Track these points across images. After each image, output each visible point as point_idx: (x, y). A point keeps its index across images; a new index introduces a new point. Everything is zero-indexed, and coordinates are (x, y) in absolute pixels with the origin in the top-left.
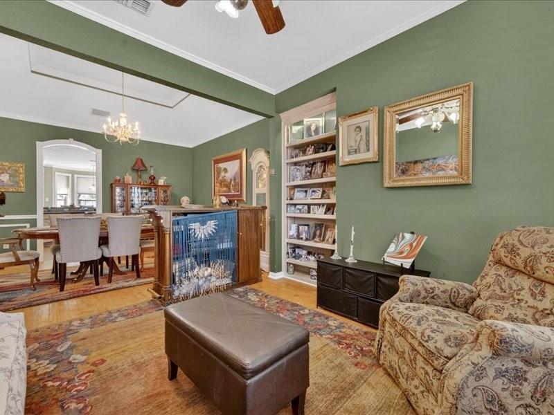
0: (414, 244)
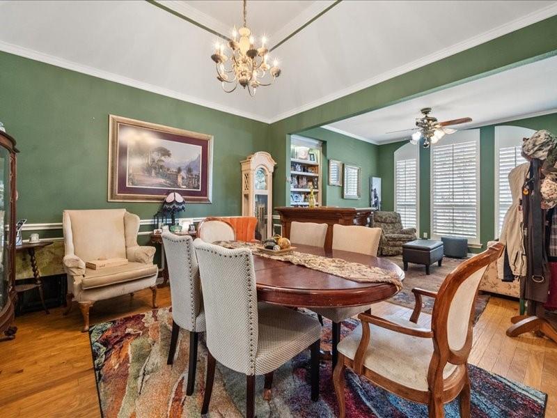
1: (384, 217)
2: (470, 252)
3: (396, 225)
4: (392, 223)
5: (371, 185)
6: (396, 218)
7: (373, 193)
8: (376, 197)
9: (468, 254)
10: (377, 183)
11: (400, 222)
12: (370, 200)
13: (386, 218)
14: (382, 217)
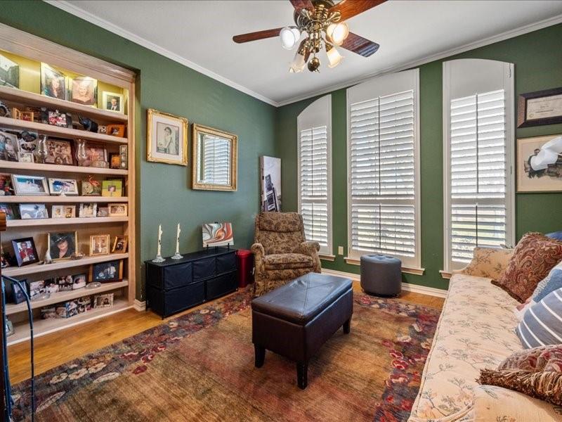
0: (225, 229)
1: (275, 222)
2: (406, 282)
3: (295, 235)
4: (288, 231)
5: (261, 169)
6: (294, 223)
7: (265, 182)
8: (270, 188)
9: (403, 284)
10: (272, 167)
11: (301, 230)
12: (261, 193)
13: (279, 224)
14: (270, 223)
